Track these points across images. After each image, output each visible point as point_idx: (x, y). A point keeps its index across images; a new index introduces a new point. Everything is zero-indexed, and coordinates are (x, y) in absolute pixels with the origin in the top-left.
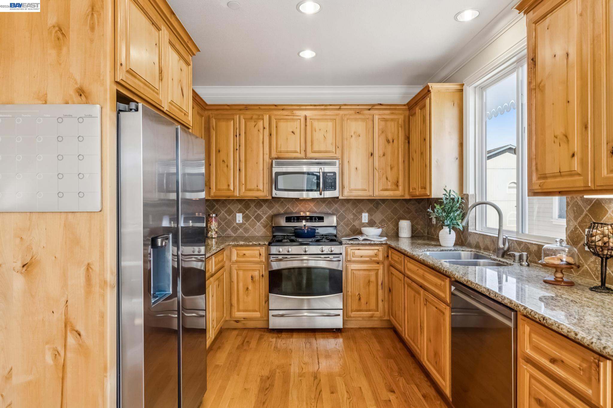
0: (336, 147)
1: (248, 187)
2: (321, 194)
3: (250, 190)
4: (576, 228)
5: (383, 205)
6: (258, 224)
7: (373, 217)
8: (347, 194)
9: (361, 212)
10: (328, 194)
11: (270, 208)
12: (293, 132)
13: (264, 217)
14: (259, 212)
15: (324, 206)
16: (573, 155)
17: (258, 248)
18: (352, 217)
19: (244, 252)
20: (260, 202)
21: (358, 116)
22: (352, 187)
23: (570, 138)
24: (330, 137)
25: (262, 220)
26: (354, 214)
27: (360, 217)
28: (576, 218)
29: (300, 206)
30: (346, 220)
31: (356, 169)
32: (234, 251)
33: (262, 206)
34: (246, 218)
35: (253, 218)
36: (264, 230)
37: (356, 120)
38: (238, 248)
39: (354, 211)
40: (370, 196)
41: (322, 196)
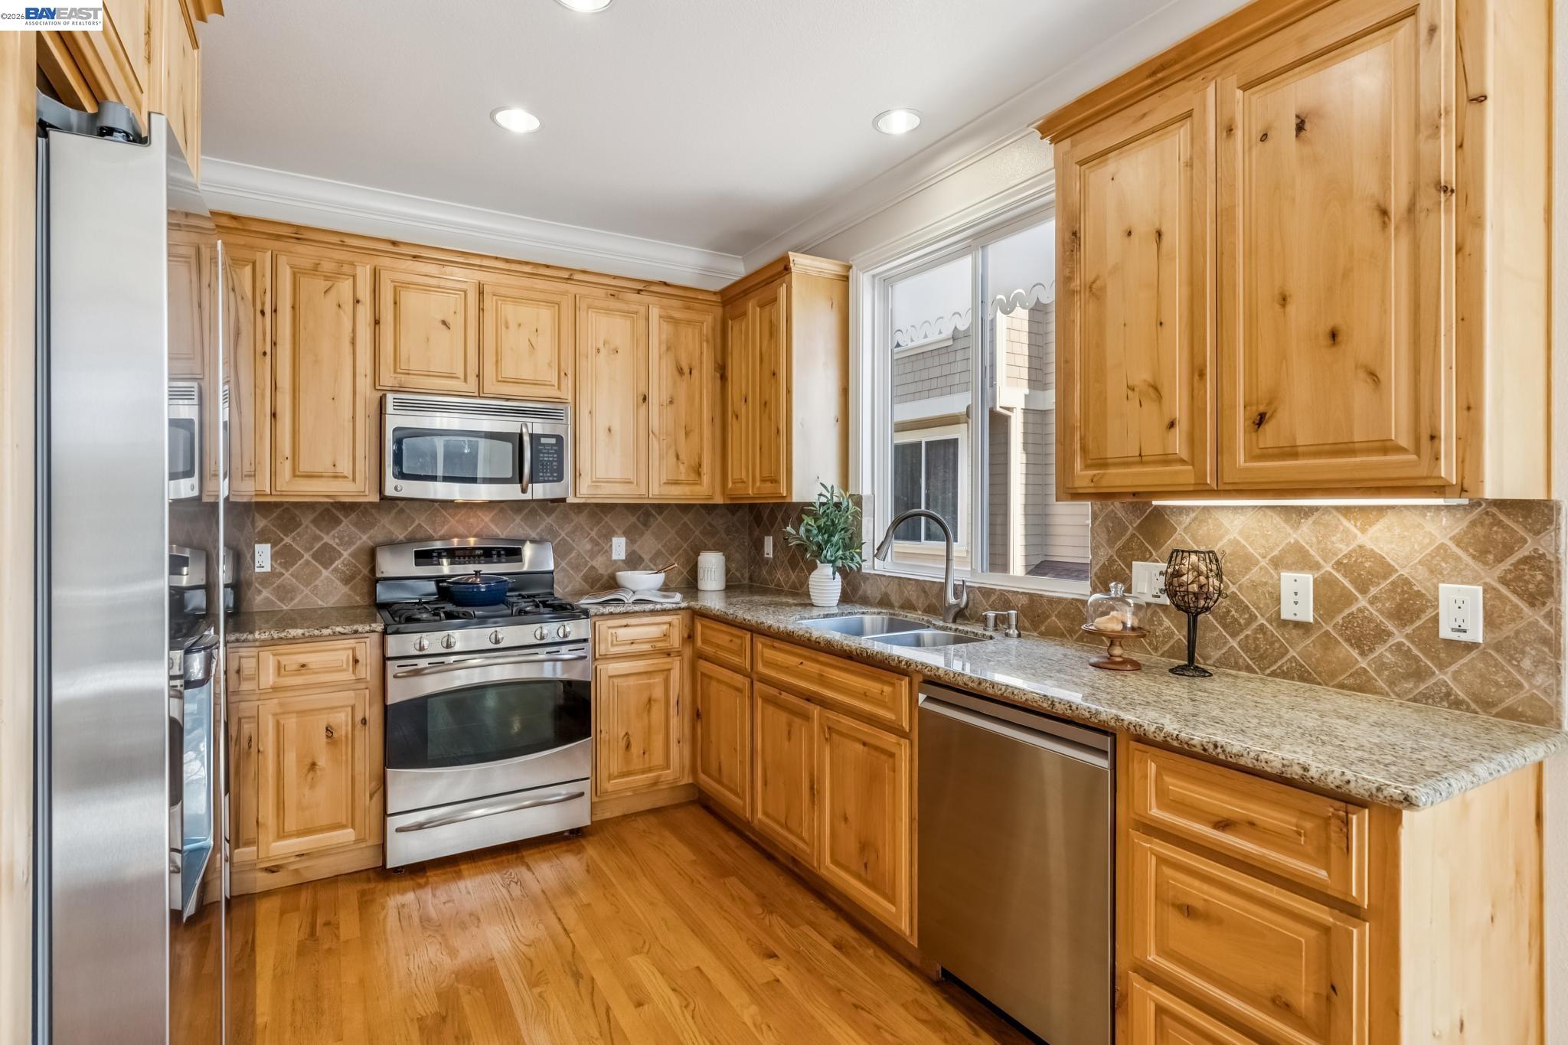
0: (561, 374)
1: (304, 467)
2: (524, 491)
3: (310, 476)
4: (1111, 561)
5: (660, 519)
6: (325, 573)
7: (636, 547)
8: (586, 492)
9: (608, 536)
10: (539, 491)
11: (363, 527)
12: (444, 323)
13: (346, 554)
14: (327, 539)
15: (518, 519)
16: (1172, 425)
17: (351, 643)
18: (588, 547)
19: (303, 659)
20: (332, 512)
21: (613, 304)
22: (601, 474)
23: (1165, 393)
24: (545, 343)
25: (338, 563)
26: (592, 540)
27: (606, 547)
28: (1111, 542)
29: (453, 521)
30: (573, 554)
31: (610, 430)
32: (269, 659)
33: (338, 522)
34: (284, 556)
35: (307, 556)
36: (344, 589)
37: (608, 311)
38: (281, 649)
39: (593, 534)
40: (640, 497)
41: (528, 496)
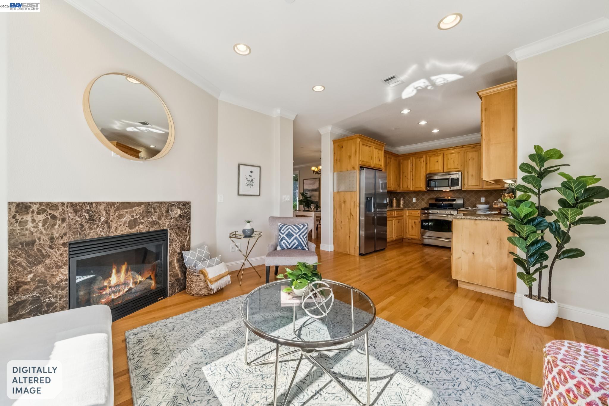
0: (461, 166)
1: (416, 186)
2: (450, 188)
3: (417, 188)
5: (495, 193)
6: (423, 202)
7: (488, 200)
8: (465, 188)
9: (480, 198)
10: (455, 188)
11: (429, 195)
12: (437, 161)
13: (426, 200)
14: (423, 197)
15: (457, 194)
17: (418, 211)
18: (474, 199)
19: (412, 212)
20: (423, 193)
21: (473, 150)
22: (469, 184)
24: (457, 162)
25: (425, 201)
26: (475, 198)
27: (479, 200)
29: (444, 194)
30: (470, 201)
31: (472, 175)
32: (408, 212)
33: (425, 195)
34: (417, 200)
35: (420, 200)
36: (426, 205)
37: (472, 151)
38: (409, 210)
39: (476, 197)
40: (480, 188)
41: (451, 189)
